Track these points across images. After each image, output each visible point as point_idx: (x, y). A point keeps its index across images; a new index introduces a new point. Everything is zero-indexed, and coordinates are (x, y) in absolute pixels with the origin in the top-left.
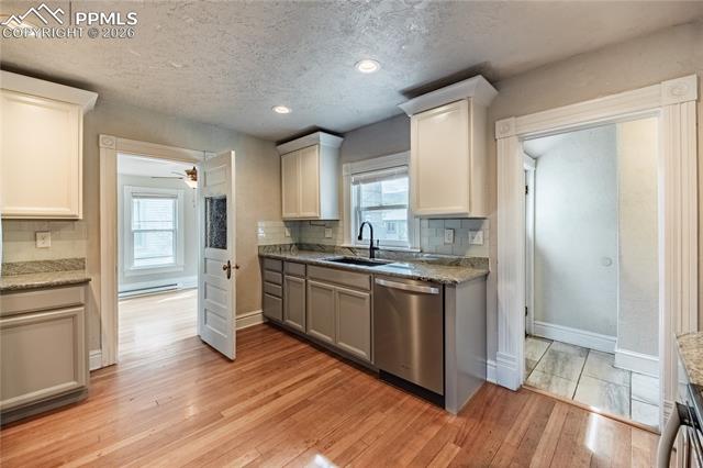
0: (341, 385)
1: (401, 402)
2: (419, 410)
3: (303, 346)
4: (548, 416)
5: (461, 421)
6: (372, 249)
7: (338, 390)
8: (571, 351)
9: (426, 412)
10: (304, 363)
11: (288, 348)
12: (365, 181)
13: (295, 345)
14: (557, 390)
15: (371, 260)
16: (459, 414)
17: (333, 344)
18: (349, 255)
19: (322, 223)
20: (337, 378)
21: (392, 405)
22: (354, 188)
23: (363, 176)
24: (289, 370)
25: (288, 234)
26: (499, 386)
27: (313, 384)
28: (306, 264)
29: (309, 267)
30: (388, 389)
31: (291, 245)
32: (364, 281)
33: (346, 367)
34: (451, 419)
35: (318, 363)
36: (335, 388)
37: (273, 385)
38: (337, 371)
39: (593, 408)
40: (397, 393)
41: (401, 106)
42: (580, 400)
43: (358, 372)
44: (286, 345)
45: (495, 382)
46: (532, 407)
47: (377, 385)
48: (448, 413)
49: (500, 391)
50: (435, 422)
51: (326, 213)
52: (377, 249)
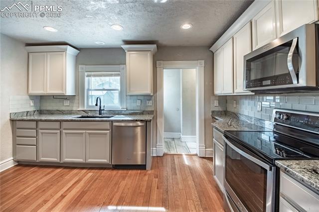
0: (97, 179)
1: (129, 174)
2: (137, 173)
3: (59, 170)
4: (174, 160)
5: (153, 171)
6: (100, 110)
7: (97, 181)
8: (170, 140)
9: (140, 173)
10: (67, 177)
11: (48, 174)
12: (95, 76)
13: (52, 171)
14: (172, 152)
15: (101, 116)
16: (151, 170)
17: (84, 162)
18: (86, 115)
20: (92, 177)
21: (126, 176)
22: (86, 79)
23: (93, 73)
24: (59, 184)
25: (32, 104)
26: (157, 156)
27: (82, 183)
28: (61, 121)
29: (63, 123)
30: (120, 172)
31: (34, 111)
33: (93, 171)
34: (150, 172)
35: (76, 174)
36: (95, 181)
37: (57, 192)
38: (90, 174)
39: (183, 154)
40: (125, 171)
41: (122, 46)
42: (179, 153)
43: (102, 171)
44: (46, 173)
45: (155, 155)
46: (169, 159)
47: (115, 172)
48: (148, 171)
49: (158, 158)
50: (145, 175)
51: (69, 91)
52: (103, 110)
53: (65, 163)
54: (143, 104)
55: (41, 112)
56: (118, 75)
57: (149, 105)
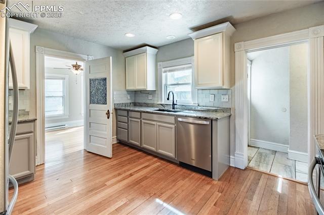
0: (161, 169)
1: (191, 176)
2: (201, 179)
3: (140, 153)
4: (259, 180)
5: (220, 183)
6: (174, 104)
7: (160, 172)
8: (268, 152)
9: (204, 180)
10: (142, 161)
11: (132, 154)
12: (170, 71)
13: (135, 153)
14: (262, 169)
15: (173, 110)
16: (219, 180)
17: (156, 151)
18: (162, 108)
19: (147, 92)
20: (159, 166)
21: (187, 177)
22: (164, 75)
23: (168, 69)
24: (134, 164)
25: (129, 98)
26: (236, 168)
27: (148, 169)
28: (141, 112)
29: (143, 114)
30: (184, 170)
31: (131, 103)
32: (172, 120)
33: (162, 161)
34: (215, 182)
35: (148, 160)
36: (159, 171)
37: (128, 170)
38: (158, 164)
39: (279, 176)
40: (189, 172)
41: (190, 35)
42: (273, 172)
43: (168, 164)
44: (131, 153)
45: (234, 166)
46: (251, 176)
47: (179, 169)
48: (214, 180)
49: (237, 170)
50: (208, 183)
51: (150, 87)
52: (176, 105)
53: (143, 148)
54: (216, 99)
55: (135, 104)
56: (190, 67)
57: (225, 100)
